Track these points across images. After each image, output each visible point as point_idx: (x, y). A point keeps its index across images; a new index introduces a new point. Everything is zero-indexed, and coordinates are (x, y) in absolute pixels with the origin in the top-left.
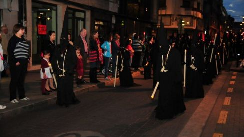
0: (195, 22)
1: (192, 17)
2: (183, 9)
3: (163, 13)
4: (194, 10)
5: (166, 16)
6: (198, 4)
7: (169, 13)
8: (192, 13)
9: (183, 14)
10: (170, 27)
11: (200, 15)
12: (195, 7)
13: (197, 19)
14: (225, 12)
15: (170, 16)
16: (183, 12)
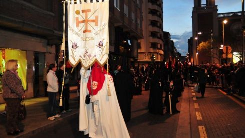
0: (159, 56)
1: (157, 53)
2: (152, 49)
3: (139, 51)
4: (158, 49)
5: (141, 53)
6: (161, 45)
7: (143, 51)
8: (158, 51)
9: (152, 51)
10: (144, 60)
11: (162, 52)
12: (159, 47)
13: (161, 54)
14: (176, 50)
15: (144, 53)
16: (152, 50)
